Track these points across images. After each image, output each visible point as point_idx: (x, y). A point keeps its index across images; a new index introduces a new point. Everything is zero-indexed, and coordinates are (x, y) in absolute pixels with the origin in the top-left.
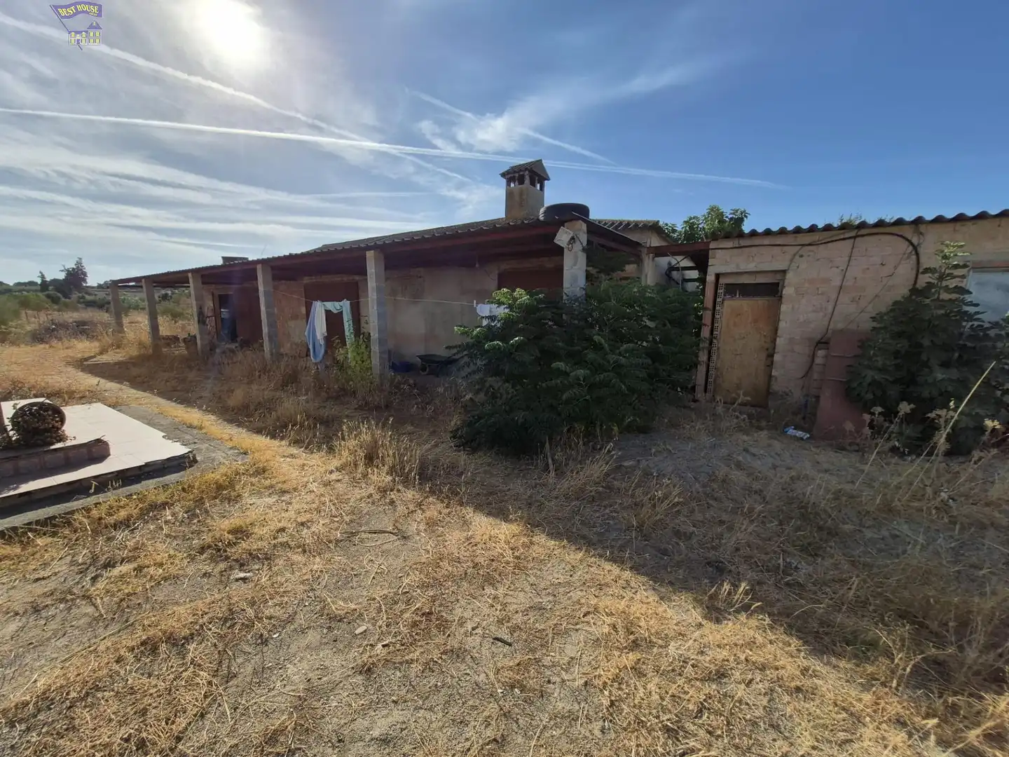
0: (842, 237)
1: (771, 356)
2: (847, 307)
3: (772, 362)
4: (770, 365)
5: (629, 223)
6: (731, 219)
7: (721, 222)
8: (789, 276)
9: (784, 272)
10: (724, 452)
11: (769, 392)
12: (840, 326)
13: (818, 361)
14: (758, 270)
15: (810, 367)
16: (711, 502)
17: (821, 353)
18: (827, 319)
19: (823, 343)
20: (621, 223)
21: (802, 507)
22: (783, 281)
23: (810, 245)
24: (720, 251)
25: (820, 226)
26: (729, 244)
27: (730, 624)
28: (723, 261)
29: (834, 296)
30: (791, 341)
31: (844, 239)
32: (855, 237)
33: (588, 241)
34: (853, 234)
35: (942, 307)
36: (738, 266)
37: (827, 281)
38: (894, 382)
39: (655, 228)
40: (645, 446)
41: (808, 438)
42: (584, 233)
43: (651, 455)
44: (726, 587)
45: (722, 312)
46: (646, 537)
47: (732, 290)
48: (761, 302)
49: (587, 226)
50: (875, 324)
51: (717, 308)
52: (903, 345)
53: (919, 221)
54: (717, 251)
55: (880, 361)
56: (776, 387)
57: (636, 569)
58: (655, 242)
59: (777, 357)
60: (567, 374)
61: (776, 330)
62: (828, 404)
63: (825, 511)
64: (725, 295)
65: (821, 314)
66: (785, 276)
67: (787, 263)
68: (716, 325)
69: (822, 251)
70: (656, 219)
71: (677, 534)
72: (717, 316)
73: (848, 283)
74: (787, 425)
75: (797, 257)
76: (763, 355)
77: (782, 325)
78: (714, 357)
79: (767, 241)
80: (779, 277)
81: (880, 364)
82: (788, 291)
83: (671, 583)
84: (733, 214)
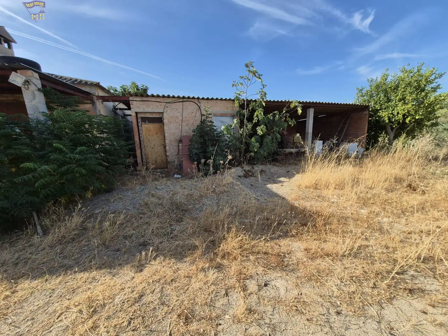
0: (178, 101)
1: (165, 147)
2: (185, 128)
3: (166, 149)
4: (166, 151)
5: (81, 81)
6: (142, 89)
7: (138, 89)
8: (165, 115)
9: (163, 113)
10: (146, 192)
11: (167, 162)
12: (185, 134)
13: (180, 148)
14: (152, 112)
15: (179, 150)
16: (141, 216)
17: (180, 145)
18: (180, 131)
19: (180, 141)
20: (76, 80)
21: (177, 205)
22: (163, 116)
23: (169, 103)
24: (134, 102)
25: (171, 96)
26: (138, 99)
27: (147, 268)
28: (137, 106)
29: (181, 124)
30: (170, 140)
31: (179, 102)
32: (183, 102)
33: (42, 85)
34: (181, 100)
35: (208, 127)
36: (144, 110)
37: (177, 117)
38: (201, 153)
39: (98, 86)
40: (107, 199)
41: (181, 177)
42: (37, 79)
43: (111, 203)
44: (144, 253)
45: (142, 130)
46: (107, 247)
47: (144, 120)
48: (157, 125)
49: (39, 75)
50: (193, 133)
51: (140, 128)
52: (202, 140)
53: (198, 98)
54: (133, 101)
55: (196, 146)
56: (169, 160)
57: (100, 268)
58: (101, 93)
59: (167, 148)
60: (35, 169)
61: (165, 136)
62: (186, 164)
63: (184, 204)
64: (141, 122)
65: (178, 130)
66: (163, 114)
67: (163, 109)
68: (141, 136)
69: (174, 106)
70: (98, 81)
71: (125, 237)
72: (140, 132)
73: (184, 119)
74: (174, 174)
75: (166, 107)
76: (162, 147)
77: (166, 135)
78: (143, 150)
79: (154, 99)
80: (161, 115)
81: (196, 147)
82: (165, 121)
83: (120, 265)
84: (142, 87)
